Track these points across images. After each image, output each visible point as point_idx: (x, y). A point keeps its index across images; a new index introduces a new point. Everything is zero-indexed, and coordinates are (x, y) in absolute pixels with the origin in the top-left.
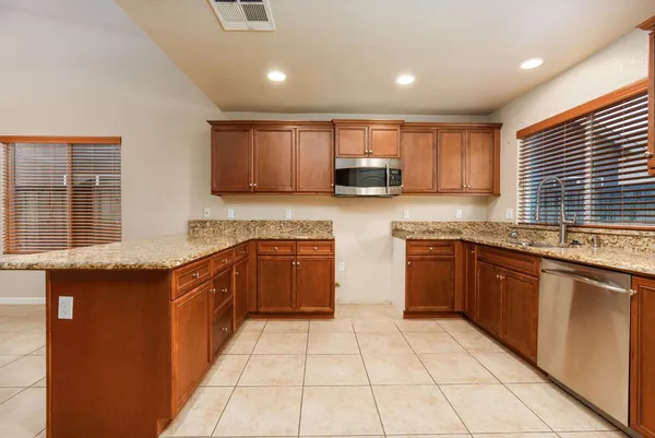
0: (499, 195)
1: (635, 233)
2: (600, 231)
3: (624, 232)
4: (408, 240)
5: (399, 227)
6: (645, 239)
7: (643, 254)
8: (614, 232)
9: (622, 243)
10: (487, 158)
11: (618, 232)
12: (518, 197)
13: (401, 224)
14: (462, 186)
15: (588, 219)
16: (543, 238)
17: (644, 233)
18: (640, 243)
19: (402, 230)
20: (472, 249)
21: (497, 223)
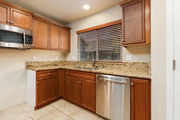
0: (70, 52)
1: (113, 63)
2: (103, 63)
3: (110, 63)
4: (37, 71)
5: (30, 64)
6: (115, 65)
7: (114, 69)
8: (107, 63)
9: (109, 66)
10: (67, 39)
11: (108, 63)
12: (77, 53)
13: (31, 63)
14: (59, 48)
15: (97, 60)
16: (86, 66)
17: (115, 63)
18: (113, 66)
19: (32, 66)
20: (66, 72)
21: (70, 61)
